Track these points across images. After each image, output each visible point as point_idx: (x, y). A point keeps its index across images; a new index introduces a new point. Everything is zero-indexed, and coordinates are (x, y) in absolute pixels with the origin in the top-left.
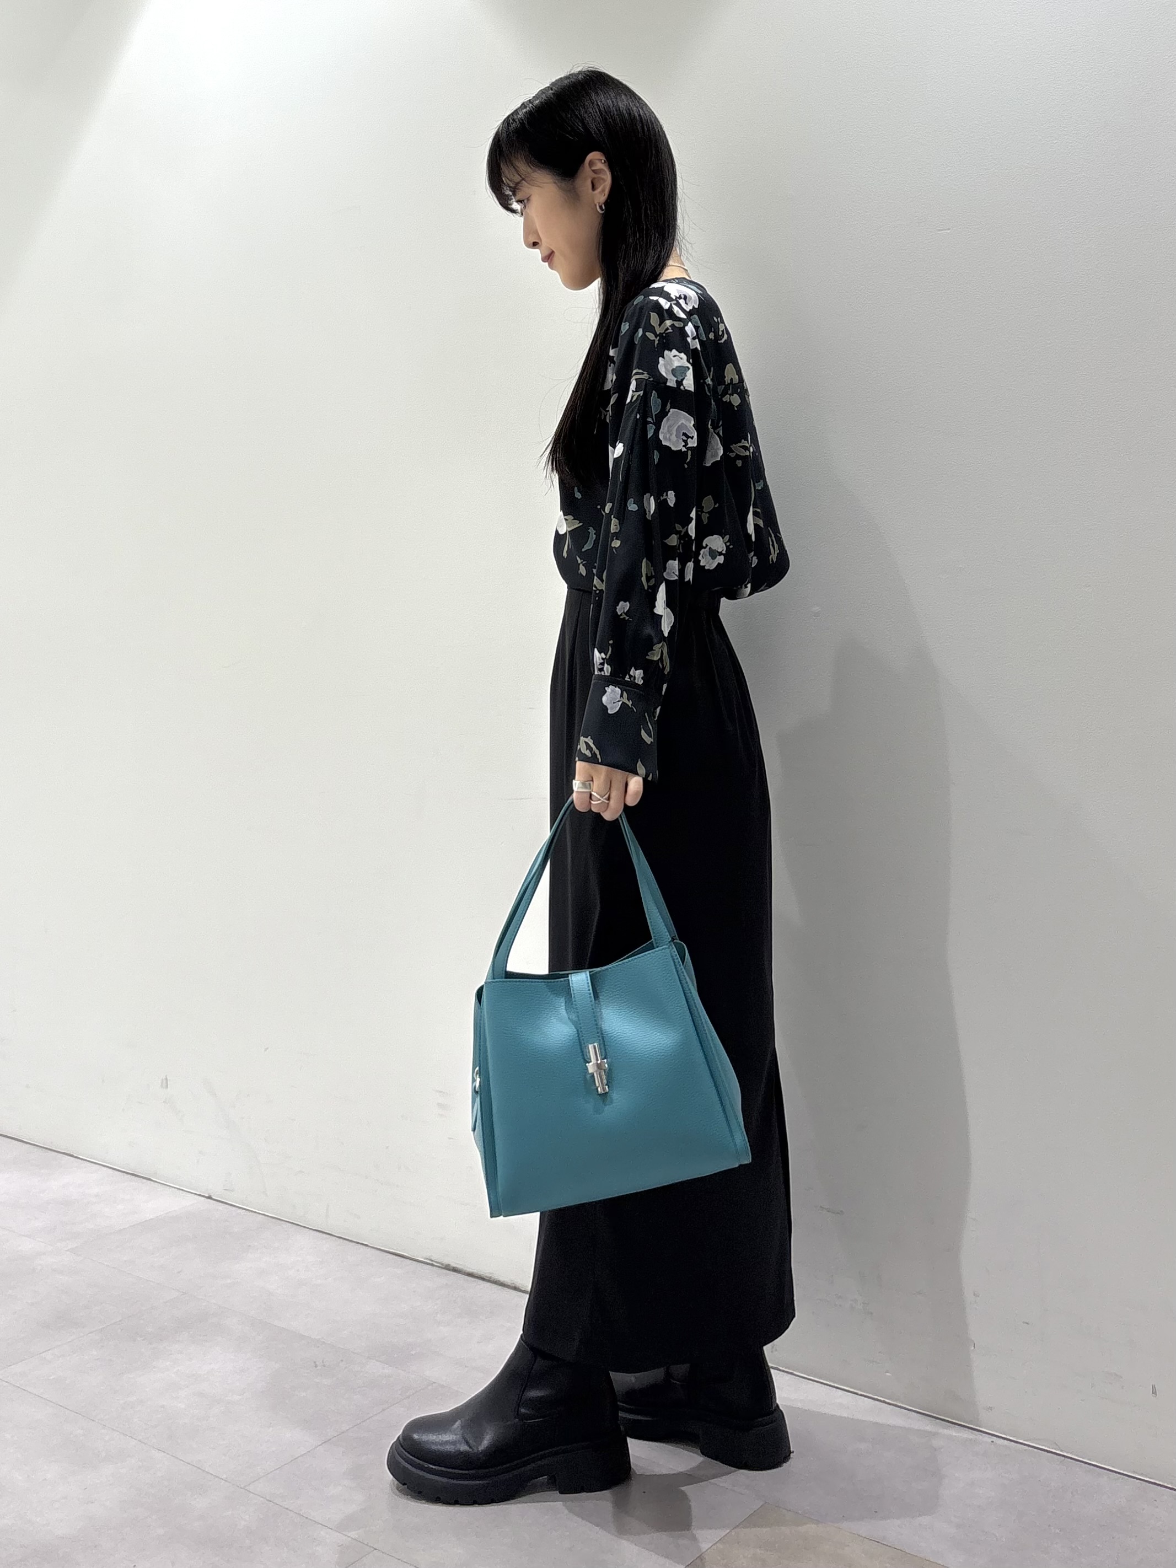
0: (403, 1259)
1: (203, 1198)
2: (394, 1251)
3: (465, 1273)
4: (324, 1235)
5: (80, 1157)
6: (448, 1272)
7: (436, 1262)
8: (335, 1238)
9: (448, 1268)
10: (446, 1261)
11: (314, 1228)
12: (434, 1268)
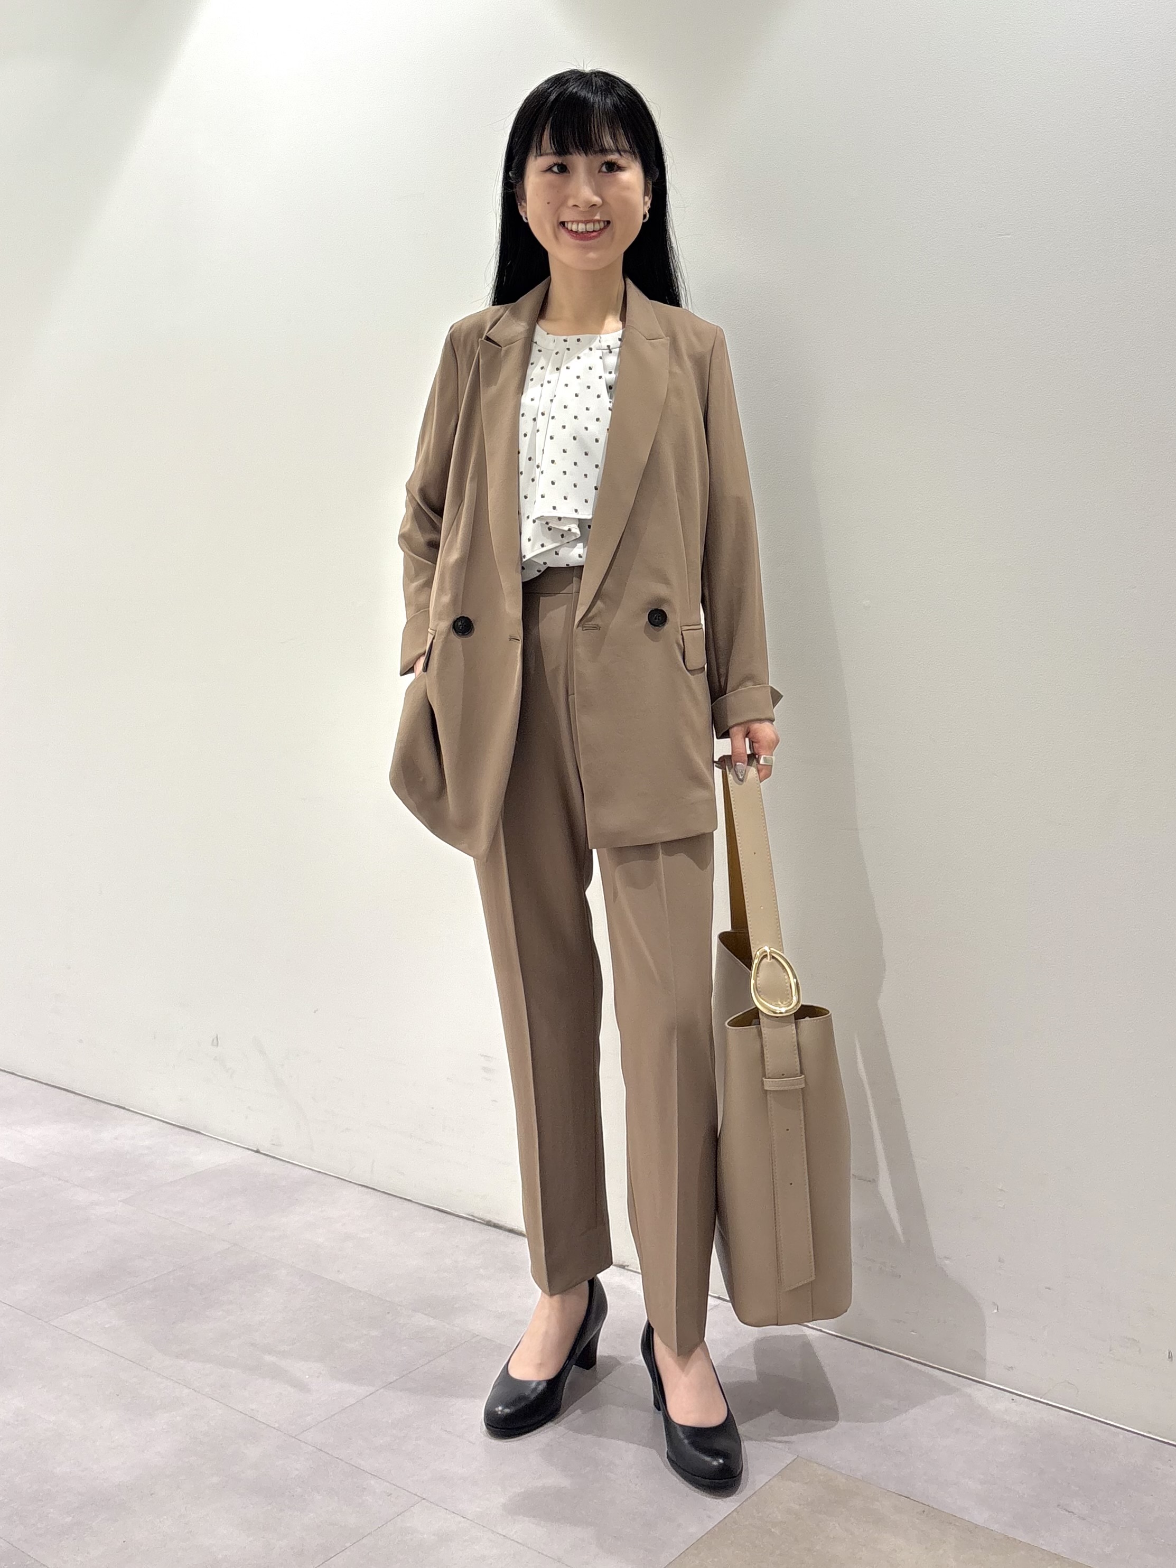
0: (444, 1215)
1: (253, 1153)
2: (435, 1206)
3: (505, 1229)
4: (370, 1190)
5: (131, 1109)
6: (489, 1228)
7: (478, 1218)
8: (379, 1193)
9: (489, 1224)
10: (488, 1217)
11: (360, 1183)
12: (476, 1224)
